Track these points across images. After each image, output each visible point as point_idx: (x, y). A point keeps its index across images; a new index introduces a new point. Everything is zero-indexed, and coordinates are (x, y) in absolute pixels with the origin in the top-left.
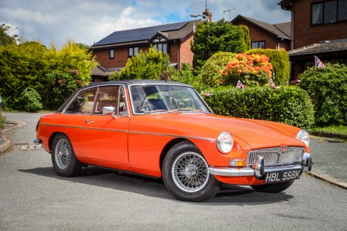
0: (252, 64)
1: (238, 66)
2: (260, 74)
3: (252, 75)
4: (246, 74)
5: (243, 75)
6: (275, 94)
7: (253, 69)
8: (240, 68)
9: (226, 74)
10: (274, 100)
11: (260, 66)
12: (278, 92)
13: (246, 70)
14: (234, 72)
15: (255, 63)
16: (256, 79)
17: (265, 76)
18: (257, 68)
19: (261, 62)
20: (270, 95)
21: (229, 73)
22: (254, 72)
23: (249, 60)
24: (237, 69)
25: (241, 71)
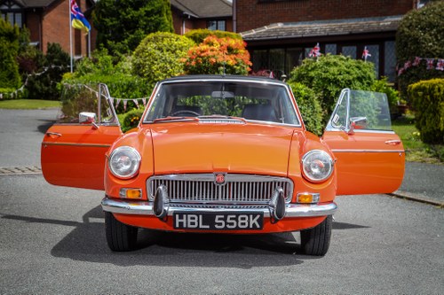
0: (226, 51)
1: (210, 53)
2: (237, 65)
3: (227, 66)
4: (219, 65)
5: (217, 65)
7: (227, 58)
8: (213, 56)
9: (193, 63)
11: (236, 54)
13: (220, 60)
14: (204, 62)
15: (230, 50)
18: (233, 56)
19: (237, 49)
21: (197, 62)
22: (231, 62)
23: (222, 46)
24: (208, 57)
25: (214, 60)
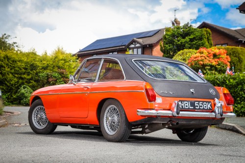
0: (212, 57)
1: (200, 58)
2: (219, 65)
3: (212, 66)
4: (206, 65)
5: (204, 66)
6: (231, 80)
7: (213, 61)
8: (202, 60)
10: (231, 85)
11: (219, 58)
12: (234, 79)
13: (206, 62)
14: (196, 64)
15: (215, 56)
16: (216, 69)
17: (223, 67)
18: (216, 60)
19: (219, 55)
20: (227, 82)
21: (192, 64)
22: (214, 63)
23: (209, 54)
24: (198, 61)
25: (202, 63)
